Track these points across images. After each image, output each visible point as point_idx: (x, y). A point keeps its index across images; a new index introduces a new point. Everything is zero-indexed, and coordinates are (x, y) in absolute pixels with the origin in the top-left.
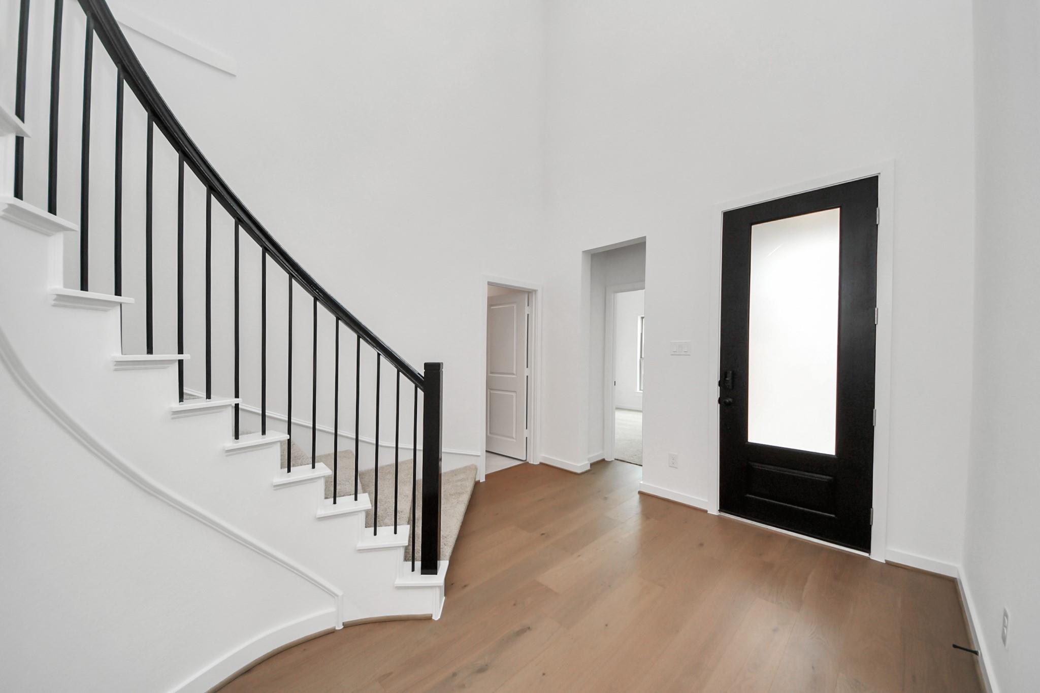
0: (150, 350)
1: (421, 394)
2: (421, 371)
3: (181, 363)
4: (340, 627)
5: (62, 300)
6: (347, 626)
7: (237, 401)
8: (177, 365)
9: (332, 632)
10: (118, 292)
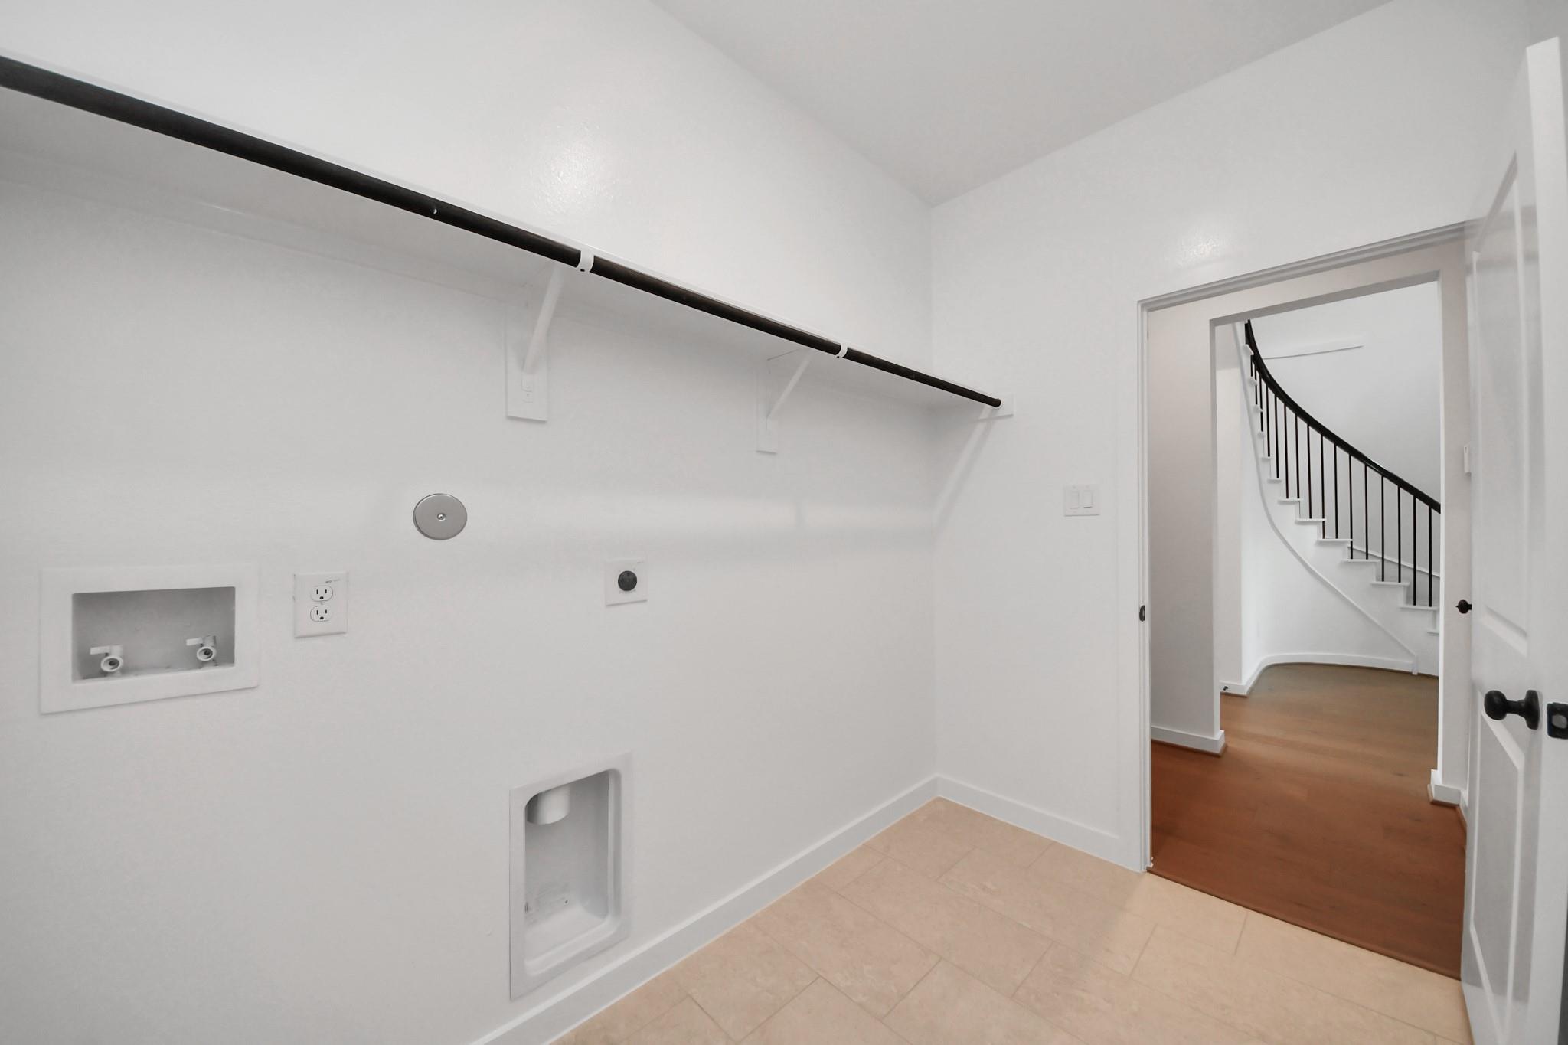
0: (1311, 517)
3: (1324, 522)
4: (1415, 673)
5: (1282, 503)
6: (1420, 675)
7: (1351, 540)
8: (1322, 524)
9: (1410, 674)
10: (1298, 497)
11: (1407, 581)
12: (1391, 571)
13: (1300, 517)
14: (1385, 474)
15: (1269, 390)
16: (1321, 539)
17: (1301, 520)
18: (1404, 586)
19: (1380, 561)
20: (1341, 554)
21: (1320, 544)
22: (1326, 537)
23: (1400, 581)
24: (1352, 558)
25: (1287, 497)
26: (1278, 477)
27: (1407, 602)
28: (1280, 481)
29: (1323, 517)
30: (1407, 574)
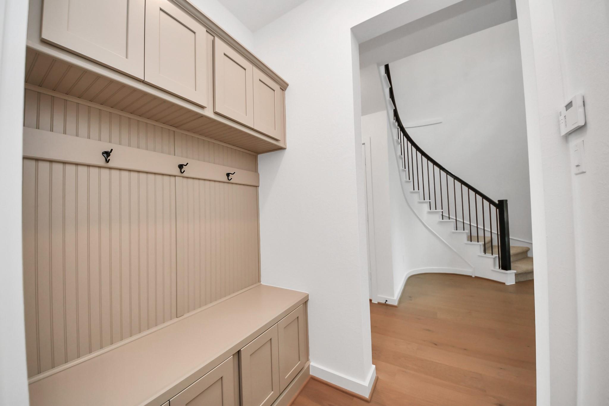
0: (424, 200)
1: (498, 210)
2: (497, 202)
3: (430, 202)
4: (473, 276)
5: (412, 192)
6: (476, 277)
7: (442, 210)
9: (471, 277)
10: (419, 190)
11: (467, 231)
12: (460, 225)
13: (420, 200)
14: (456, 178)
15: (404, 137)
16: (430, 211)
17: (420, 201)
18: (466, 233)
19: (455, 220)
20: (438, 218)
21: (429, 213)
22: (431, 209)
23: (464, 230)
24: (443, 219)
25: (414, 190)
26: (409, 179)
27: (468, 240)
28: (410, 182)
29: (430, 200)
30: (467, 227)
